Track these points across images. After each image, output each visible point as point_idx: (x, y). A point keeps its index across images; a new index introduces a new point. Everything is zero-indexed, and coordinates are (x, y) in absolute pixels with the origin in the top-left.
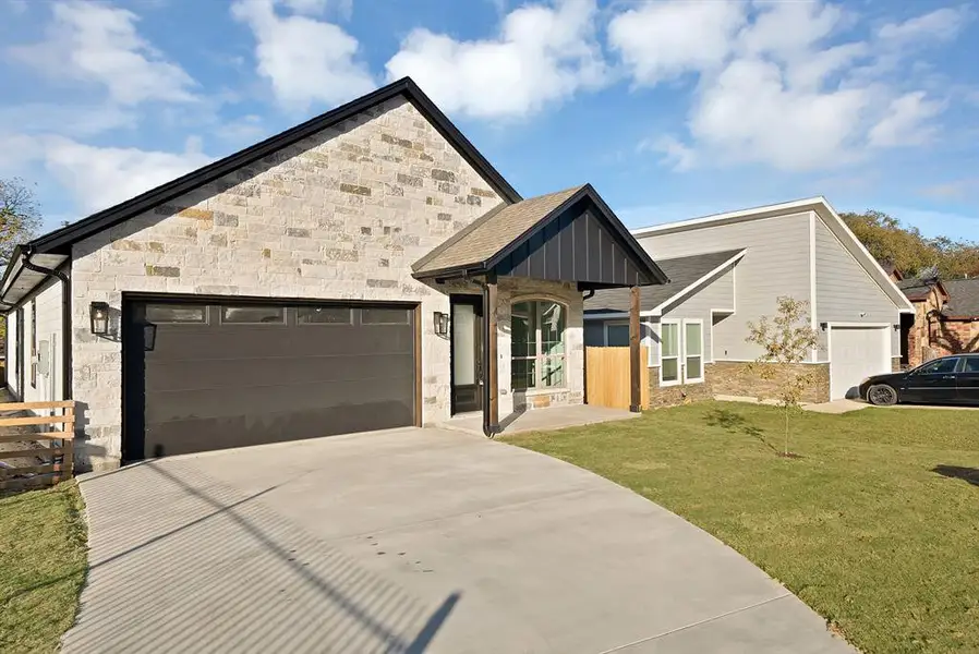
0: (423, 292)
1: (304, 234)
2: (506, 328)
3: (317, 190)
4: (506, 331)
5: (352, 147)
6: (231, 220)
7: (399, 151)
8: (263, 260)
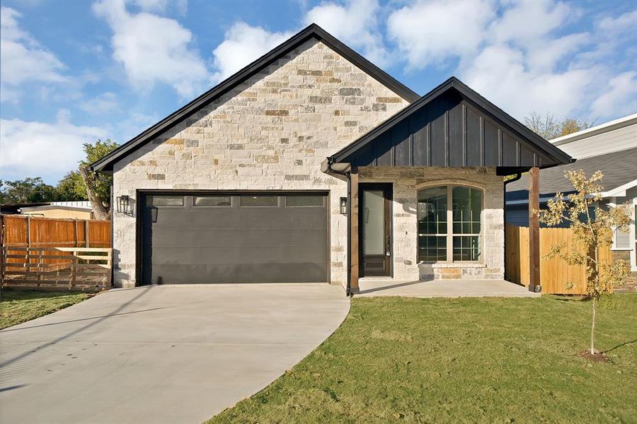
0: (330, 182)
1: (240, 147)
2: (411, 209)
3: (249, 117)
4: (412, 212)
5: (274, 83)
6: (194, 143)
7: (311, 80)
8: (214, 167)
